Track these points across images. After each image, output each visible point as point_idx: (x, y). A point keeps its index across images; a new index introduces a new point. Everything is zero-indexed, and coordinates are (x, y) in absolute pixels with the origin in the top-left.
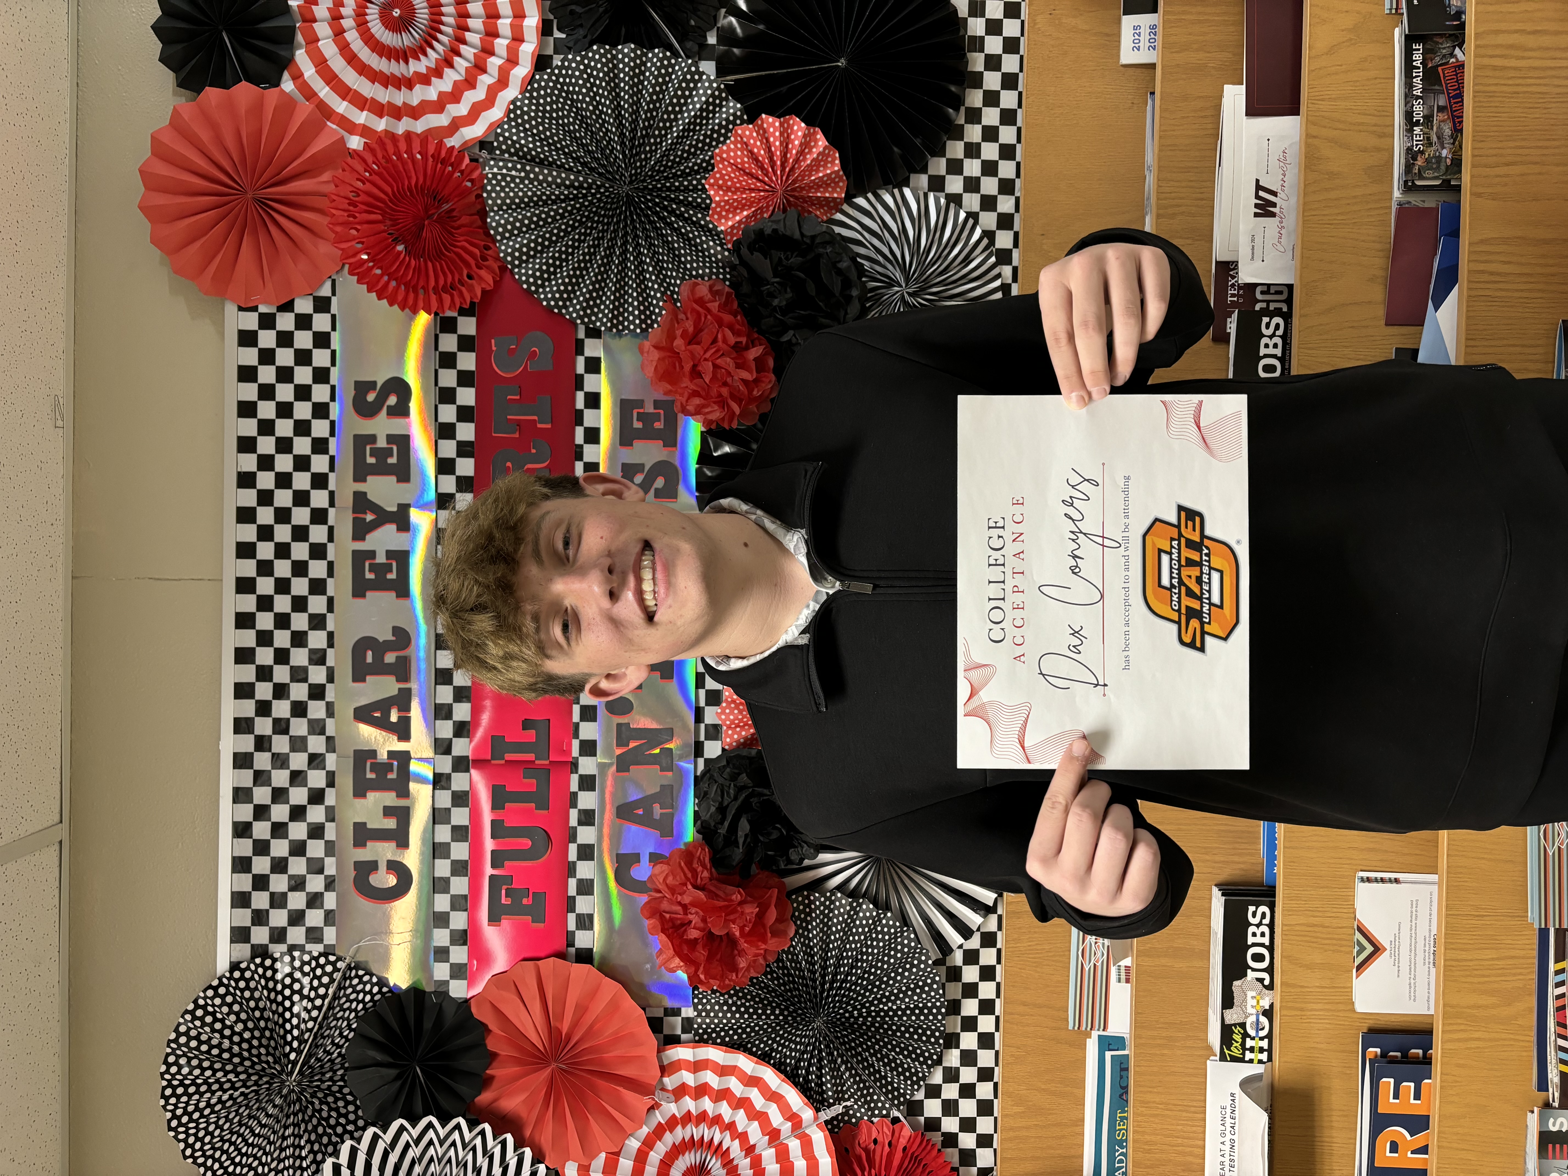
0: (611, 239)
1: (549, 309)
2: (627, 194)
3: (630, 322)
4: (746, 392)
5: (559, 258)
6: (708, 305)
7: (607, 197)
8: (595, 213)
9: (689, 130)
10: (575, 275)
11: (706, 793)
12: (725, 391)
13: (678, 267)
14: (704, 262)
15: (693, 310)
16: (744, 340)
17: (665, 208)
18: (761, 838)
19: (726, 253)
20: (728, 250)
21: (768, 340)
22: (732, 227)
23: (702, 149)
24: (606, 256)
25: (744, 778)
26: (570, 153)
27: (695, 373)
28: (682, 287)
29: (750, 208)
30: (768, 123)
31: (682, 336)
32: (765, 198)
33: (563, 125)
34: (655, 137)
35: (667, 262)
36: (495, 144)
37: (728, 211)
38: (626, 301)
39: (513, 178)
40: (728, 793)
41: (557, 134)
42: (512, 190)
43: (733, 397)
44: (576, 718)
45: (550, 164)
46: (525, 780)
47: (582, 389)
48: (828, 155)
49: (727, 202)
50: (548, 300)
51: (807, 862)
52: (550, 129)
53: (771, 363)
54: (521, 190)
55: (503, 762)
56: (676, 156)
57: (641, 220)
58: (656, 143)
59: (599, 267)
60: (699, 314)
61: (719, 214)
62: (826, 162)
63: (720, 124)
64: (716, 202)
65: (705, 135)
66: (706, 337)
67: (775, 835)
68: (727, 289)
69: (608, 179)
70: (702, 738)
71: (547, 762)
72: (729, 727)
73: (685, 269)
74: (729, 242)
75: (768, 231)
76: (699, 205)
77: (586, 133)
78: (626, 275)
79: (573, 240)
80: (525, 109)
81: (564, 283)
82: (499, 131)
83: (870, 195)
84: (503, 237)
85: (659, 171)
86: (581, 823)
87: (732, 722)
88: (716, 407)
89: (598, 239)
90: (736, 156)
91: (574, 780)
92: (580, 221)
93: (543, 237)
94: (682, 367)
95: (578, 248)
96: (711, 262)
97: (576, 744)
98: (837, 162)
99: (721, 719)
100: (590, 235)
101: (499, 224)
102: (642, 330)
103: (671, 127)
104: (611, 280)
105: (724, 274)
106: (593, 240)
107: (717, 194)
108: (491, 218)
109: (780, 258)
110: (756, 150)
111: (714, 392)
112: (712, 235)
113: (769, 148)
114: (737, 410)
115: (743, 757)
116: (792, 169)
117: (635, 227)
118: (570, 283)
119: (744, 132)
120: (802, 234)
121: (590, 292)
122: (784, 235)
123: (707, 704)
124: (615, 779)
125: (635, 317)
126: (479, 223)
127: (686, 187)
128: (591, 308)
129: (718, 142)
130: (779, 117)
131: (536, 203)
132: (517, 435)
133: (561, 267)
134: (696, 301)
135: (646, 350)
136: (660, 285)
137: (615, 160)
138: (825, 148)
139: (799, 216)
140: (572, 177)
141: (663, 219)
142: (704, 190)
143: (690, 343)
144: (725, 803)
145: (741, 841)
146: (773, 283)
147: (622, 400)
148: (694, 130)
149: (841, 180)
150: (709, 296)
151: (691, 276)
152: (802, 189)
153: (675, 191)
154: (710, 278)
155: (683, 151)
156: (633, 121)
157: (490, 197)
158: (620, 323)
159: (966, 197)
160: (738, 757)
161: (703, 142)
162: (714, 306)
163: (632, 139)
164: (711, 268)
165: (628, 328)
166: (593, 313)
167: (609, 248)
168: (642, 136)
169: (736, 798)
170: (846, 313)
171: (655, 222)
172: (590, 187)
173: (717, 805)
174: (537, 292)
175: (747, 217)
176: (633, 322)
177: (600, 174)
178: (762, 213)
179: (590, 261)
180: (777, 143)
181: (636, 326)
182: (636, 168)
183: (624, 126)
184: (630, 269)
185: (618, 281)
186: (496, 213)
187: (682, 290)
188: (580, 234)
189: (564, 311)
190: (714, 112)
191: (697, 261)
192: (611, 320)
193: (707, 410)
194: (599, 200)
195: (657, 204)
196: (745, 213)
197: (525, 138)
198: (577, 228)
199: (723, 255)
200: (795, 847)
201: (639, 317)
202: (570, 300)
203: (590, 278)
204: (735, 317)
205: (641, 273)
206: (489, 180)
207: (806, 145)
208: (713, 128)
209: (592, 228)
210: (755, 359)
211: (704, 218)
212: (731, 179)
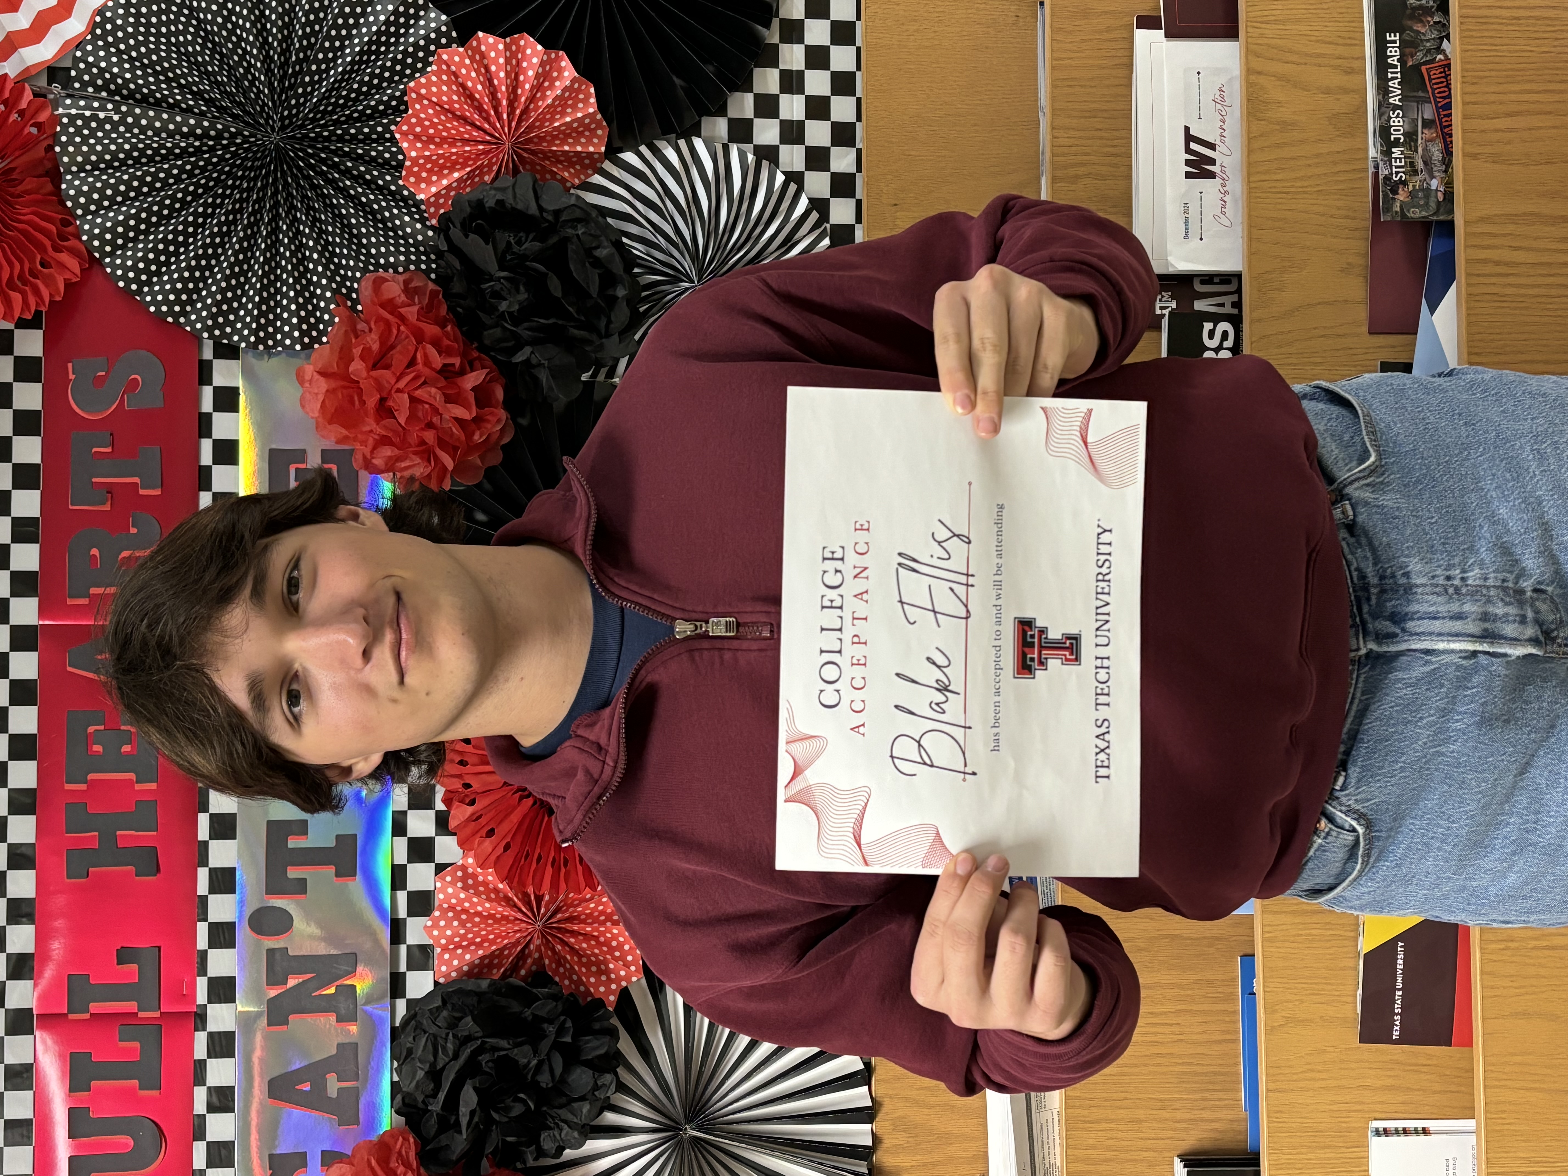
0: (254, 213)
1: (160, 317)
2: (277, 146)
3: (286, 335)
4: (463, 438)
5: (174, 242)
6: (402, 310)
7: (246, 150)
8: (228, 174)
9: (369, 53)
10: (198, 267)
11: (410, 1052)
12: (430, 437)
13: (358, 253)
14: (397, 245)
15: (379, 319)
16: (457, 361)
17: (335, 166)
18: (495, 1116)
19: (430, 233)
20: (432, 228)
21: (494, 360)
22: (437, 195)
23: (390, 80)
24: (246, 238)
25: (468, 1024)
26: (189, 85)
27: (384, 410)
28: (363, 283)
29: (463, 168)
30: (487, 45)
31: (362, 357)
32: (485, 153)
33: (177, 44)
34: (319, 63)
35: (341, 246)
36: (73, 73)
37: (430, 172)
38: (278, 304)
39: (101, 123)
40: (444, 1048)
41: (168, 59)
42: (99, 141)
43: (442, 444)
44: (202, 942)
45: (158, 103)
46: (122, 1044)
47: (209, 435)
48: (579, 91)
49: (428, 159)
50: (158, 305)
51: (569, 1154)
52: (157, 51)
53: (500, 394)
54: (113, 141)
55: (87, 1016)
56: (351, 90)
57: (298, 184)
58: (319, 71)
59: (236, 254)
60: (388, 324)
61: (417, 176)
62: (577, 100)
63: (416, 45)
64: (413, 160)
65: (394, 61)
66: (398, 358)
67: (517, 1110)
68: (431, 286)
69: (248, 124)
70: (403, 968)
71: (157, 1014)
72: (445, 949)
73: (369, 255)
74: (432, 216)
75: (490, 203)
76: (387, 162)
77: (212, 57)
78: (278, 265)
79: (196, 214)
80: (119, 22)
81: (181, 279)
82: (78, 54)
83: (643, 149)
84: (87, 212)
85: (324, 112)
86: (211, 1108)
87: (450, 940)
88: (418, 460)
89: (234, 212)
90: (440, 93)
91: (200, 1041)
92: (206, 187)
93: (149, 211)
94: (363, 403)
95: (203, 225)
96: (407, 245)
97: (202, 984)
98: (593, 100)
99: (431, 936)
100: (221, 206)
101: (80, 193)
102: (304, 347)
103: (342, 48)
104: (255, 274)
105: (428, 262)
106: (227, 214)
107: (413, 147)
108: (67, 182)
109: (509, 243)
110: (470, 84)
111: (413, 439)
112: (407, 206)
113: (490, 81)
114: (449, 463)
115: (469, 993)
116: (526, 111)
117: (290, 194)
118: (192, 278)
119: (451, 58)
120: (541, 209)
121: (223, 291)
122: (513, 209)
123: (410, 914)
124: (265, 1038)
125: (293, 328)
126: (50, 187)
127: (367, 136)
128: (225, 315)
129: (415, 70)
130: (503, 36)
131: (137, 161)
132: (107, 507)
133: (177, 254)
134: (383, 305)
135: (307, 377)
136: (331, 280)
137: (257, 95)
138: (573, 81)
139: (535, 181)
140: (192, 122)
141: (332, 182)
142: (393, 140)
143: (374, 367)
144: (440, 1066)
145: (464, 1121)
146: (499, 278)
147: (272, 452)
148: (377, 53)
149: (599, 126)
150: (403, 298)
151: (377, 265)
152: (541, 139)
153: (350, 142)
154: (407, 269)
155: (362, 83)
156: (285, 39)
157: (64, 152)
158: (268, 336)
159: (784, 149)
160: (460, 992)
161: (392, 69)
162: (411, 313)
163: (284, 66)
164: (407, 254)
165: (281, 343)
166: (228, 323)
167: (250, 225)
168: (299, 61)
169: (456, 1056)
170: (609, 322)
171: (319, 186)
172: (219, 136)
173: (427, 1067)
174: (139, 291)
175: (458, 180)
176: (289, 335)
177: (235, 117)
178: (481, 175)
179: (222, 244)
180: (502, 74)
181: (294, 341)
182: (290, 108)
183: (271, 45)
184: (283, 256)
185: (265, 274)
186: (75, 175)
187: (363, 288)
188: (206, 205)
189: (182, 320)
190: (407, 26)
191: (386, 244)
192: (255, 332)
193: (403, 465)
194: (235, 155)
195: (323, 161)
196: (456, 175)
197: (119, 64)
198: (200, 196)
199: (425, 236)
200: (550, 1128)
201: (298, 327)
202: (192, 303)
203: (222, 271)
204: (443, 326)
205: (301, 262)
206: (65, 127)
207: (544, 77)
208: (406, 50)
209: (223, 196)
210: (474, 389)
211: (394, 181)
212: (433, 125)
